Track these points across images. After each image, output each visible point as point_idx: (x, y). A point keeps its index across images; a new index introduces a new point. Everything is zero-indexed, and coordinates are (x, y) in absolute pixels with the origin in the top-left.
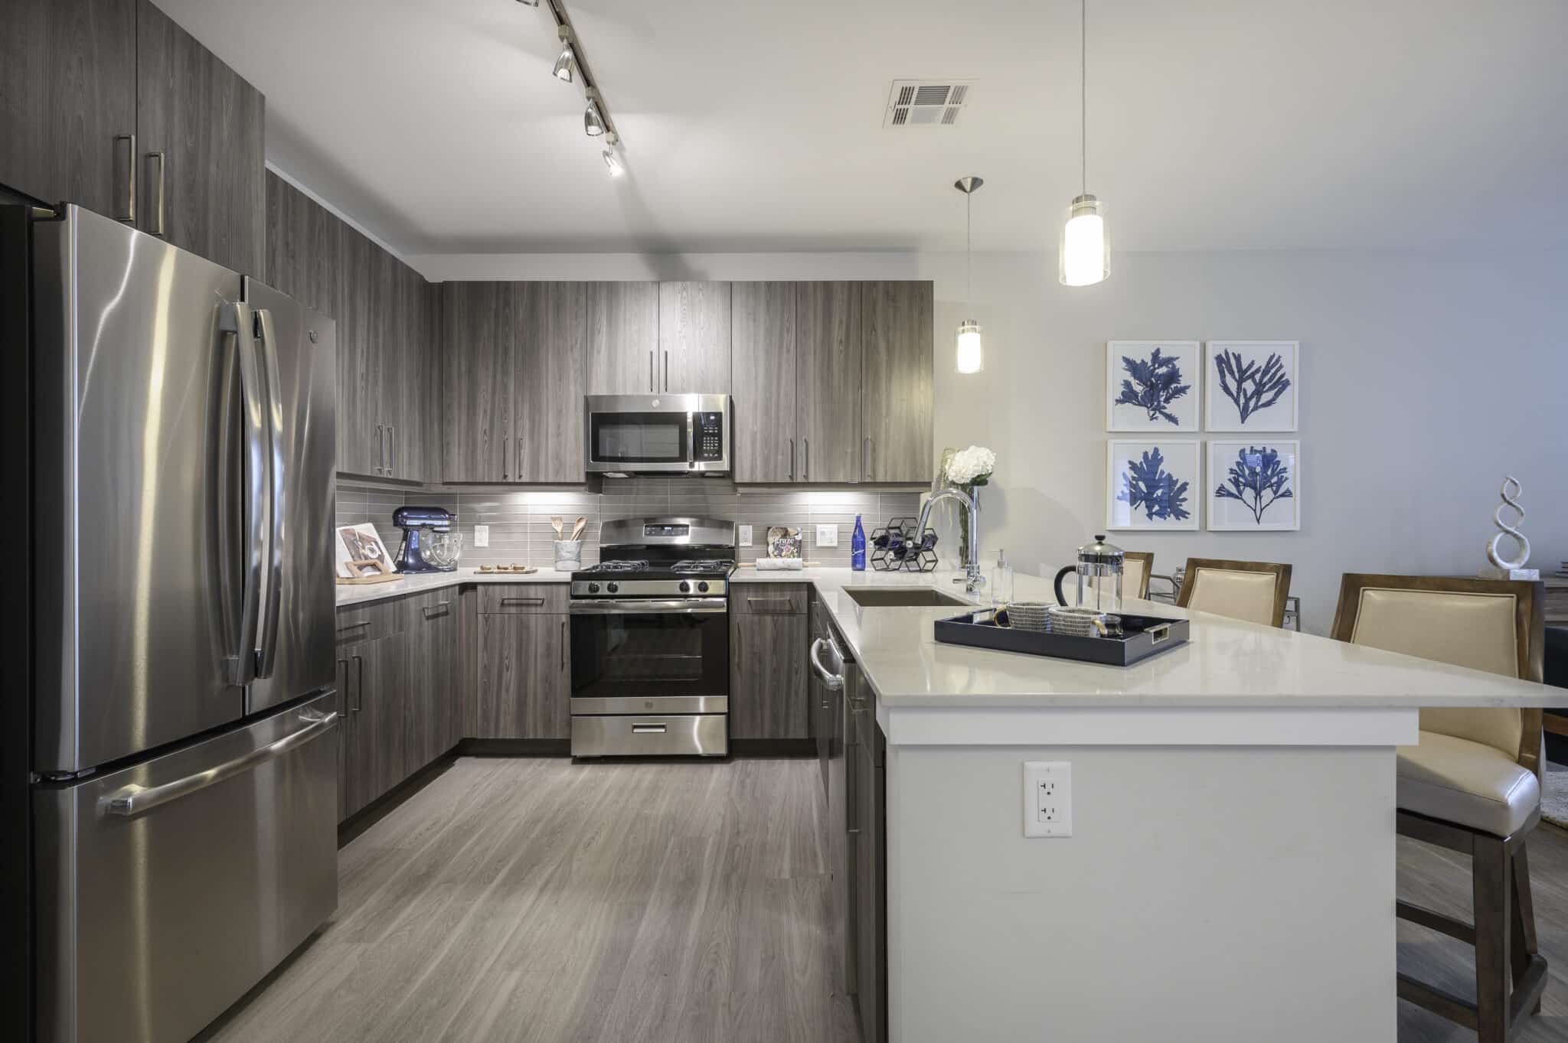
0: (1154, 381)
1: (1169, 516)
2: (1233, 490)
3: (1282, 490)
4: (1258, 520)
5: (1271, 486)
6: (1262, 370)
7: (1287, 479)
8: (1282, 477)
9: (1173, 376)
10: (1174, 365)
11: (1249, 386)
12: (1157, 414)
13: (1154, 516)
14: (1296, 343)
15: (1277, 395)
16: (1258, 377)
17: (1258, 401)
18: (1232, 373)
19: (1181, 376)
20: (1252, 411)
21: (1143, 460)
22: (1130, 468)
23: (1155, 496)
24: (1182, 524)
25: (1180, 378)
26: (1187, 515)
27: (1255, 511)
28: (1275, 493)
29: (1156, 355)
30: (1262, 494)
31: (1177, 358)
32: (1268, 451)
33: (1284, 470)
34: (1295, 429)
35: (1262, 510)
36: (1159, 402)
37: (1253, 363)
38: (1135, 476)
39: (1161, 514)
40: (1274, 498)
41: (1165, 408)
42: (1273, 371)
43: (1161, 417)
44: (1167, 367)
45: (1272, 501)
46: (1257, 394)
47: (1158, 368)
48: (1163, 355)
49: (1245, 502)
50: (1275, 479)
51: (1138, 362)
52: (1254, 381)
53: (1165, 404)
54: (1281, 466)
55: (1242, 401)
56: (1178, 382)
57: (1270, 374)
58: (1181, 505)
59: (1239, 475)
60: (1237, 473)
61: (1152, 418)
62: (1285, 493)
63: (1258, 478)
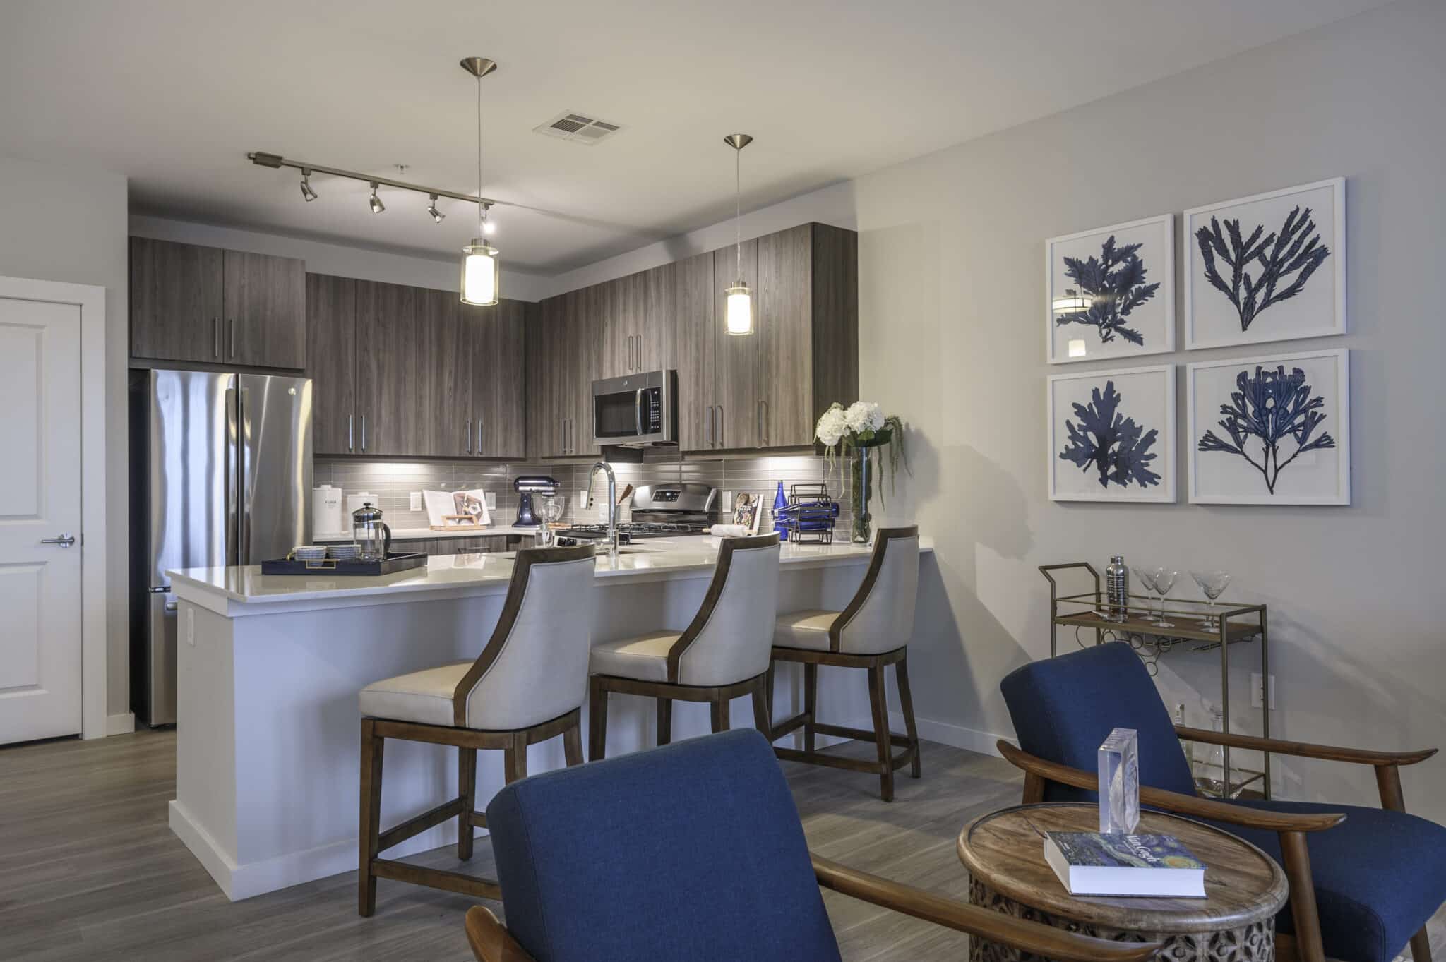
0: (1107, 286)
1: (1131, 481)
2: (1227, 438)
3: (1312, 438)
4: (1271, 488)
5: (1294, 430)
6: (1276, 238)
7: (1322, 416)
8: (1314, 413)
9: (1135, 272)
10: (1135, 257)
11: (1254, 269)
12: (1113, 333)
13: (1110, 482)
14: (1340, 183)
15: (1304, 277)
16: (1268, 252)
17: (1270, 291)
18: (1224, 252)
19: (1146, 271)
20: (1261, 308)
21: (1092, 402)
22: (1076, 413)
23: (1110, 451)
24: (1149, 494)
25: (1144, 275)
26: (1156, 480)
27: (1265, 472)
28: (1301, 441)
29: (1108, 247)
30: (1277, 445)
31: (1140, 245)
32: (1288, 372)
33: (1318, 402)
34: (1340, 328)
35: (1277, 470)
36: (1115, 314)
37: (1259, 230)
38: (1083, 424)
39: (1120, 478)
40: (1299, 451)
41: (1122, 322)
42: (1296, 237)
43: (1118, 337)
44: (1125, 261)
45: (1294, 456)
46: (1268, 280)
47: (1112, 265)
48: (1118, 246)
49: (1247, 458)
50: (1300, 419)
51: (1085, 261)
52: (1263, 259)
53: (1123, 317)
54: (1311, 397)
55: (1243, 294)
56: (1141, 281)
57: (1291, 242)
58: (1147, 465)
59: (1237, 416)
60: (1234, 412)
61: (1105, 339)
62: (1319, 440)
63: (1270, 416)
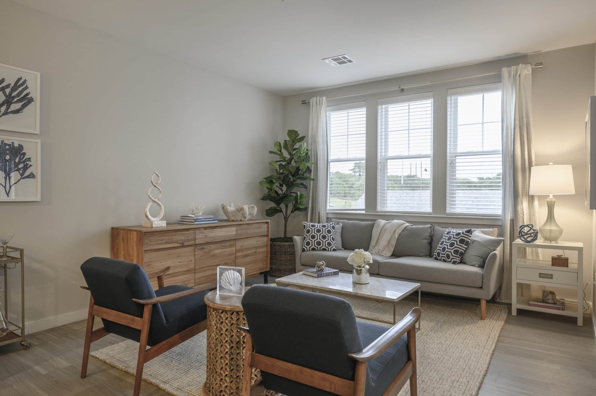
4: (8, 194)
5: (18, 170)
7: (31, 166)
8: (27, 164)
14: (39, 74)
15: (24, 106)
16: (7, 91)
17: (8, 108)
20: (3, 115)
27: (5, 187)
28: (22, 175)
30: (11, 175)
32: (16, 145)
33: (29, 159)
34: (37, 131)
35: (10, 186)
37: (3, 80)
40: (21, 179)
42: (20, 89)
45: (19, 181)
46: (7, 103)
50: (21, 166)
52: (5, 93)
54: (26, 157)
57: (18, 91)
62: (30, 175)
63: (8, 163)
